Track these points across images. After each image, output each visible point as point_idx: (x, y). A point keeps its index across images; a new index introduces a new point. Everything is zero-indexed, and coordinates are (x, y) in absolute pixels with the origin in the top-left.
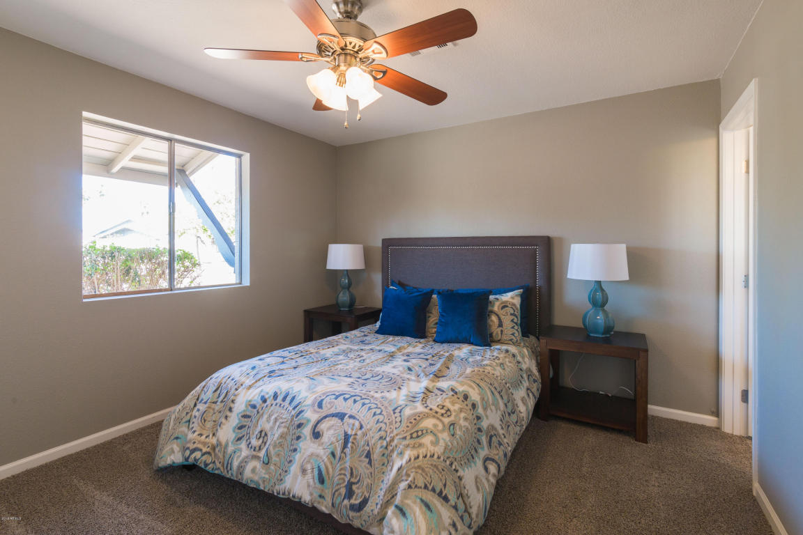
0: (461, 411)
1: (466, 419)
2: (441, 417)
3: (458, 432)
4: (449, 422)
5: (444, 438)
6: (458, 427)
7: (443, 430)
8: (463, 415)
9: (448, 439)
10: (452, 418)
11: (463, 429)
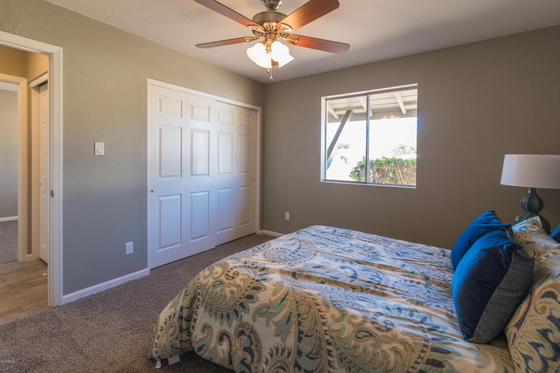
0: (237, 286)
1: (232, 292)
2: (224, 274)
3: (218, 290)
4: (222, 280)
5: (210, 281)
6: (221, 288)
7: (214, 278)
8: (234, 289)
9: (210, 283)
10: (226, 281)
11: (223, 293)
